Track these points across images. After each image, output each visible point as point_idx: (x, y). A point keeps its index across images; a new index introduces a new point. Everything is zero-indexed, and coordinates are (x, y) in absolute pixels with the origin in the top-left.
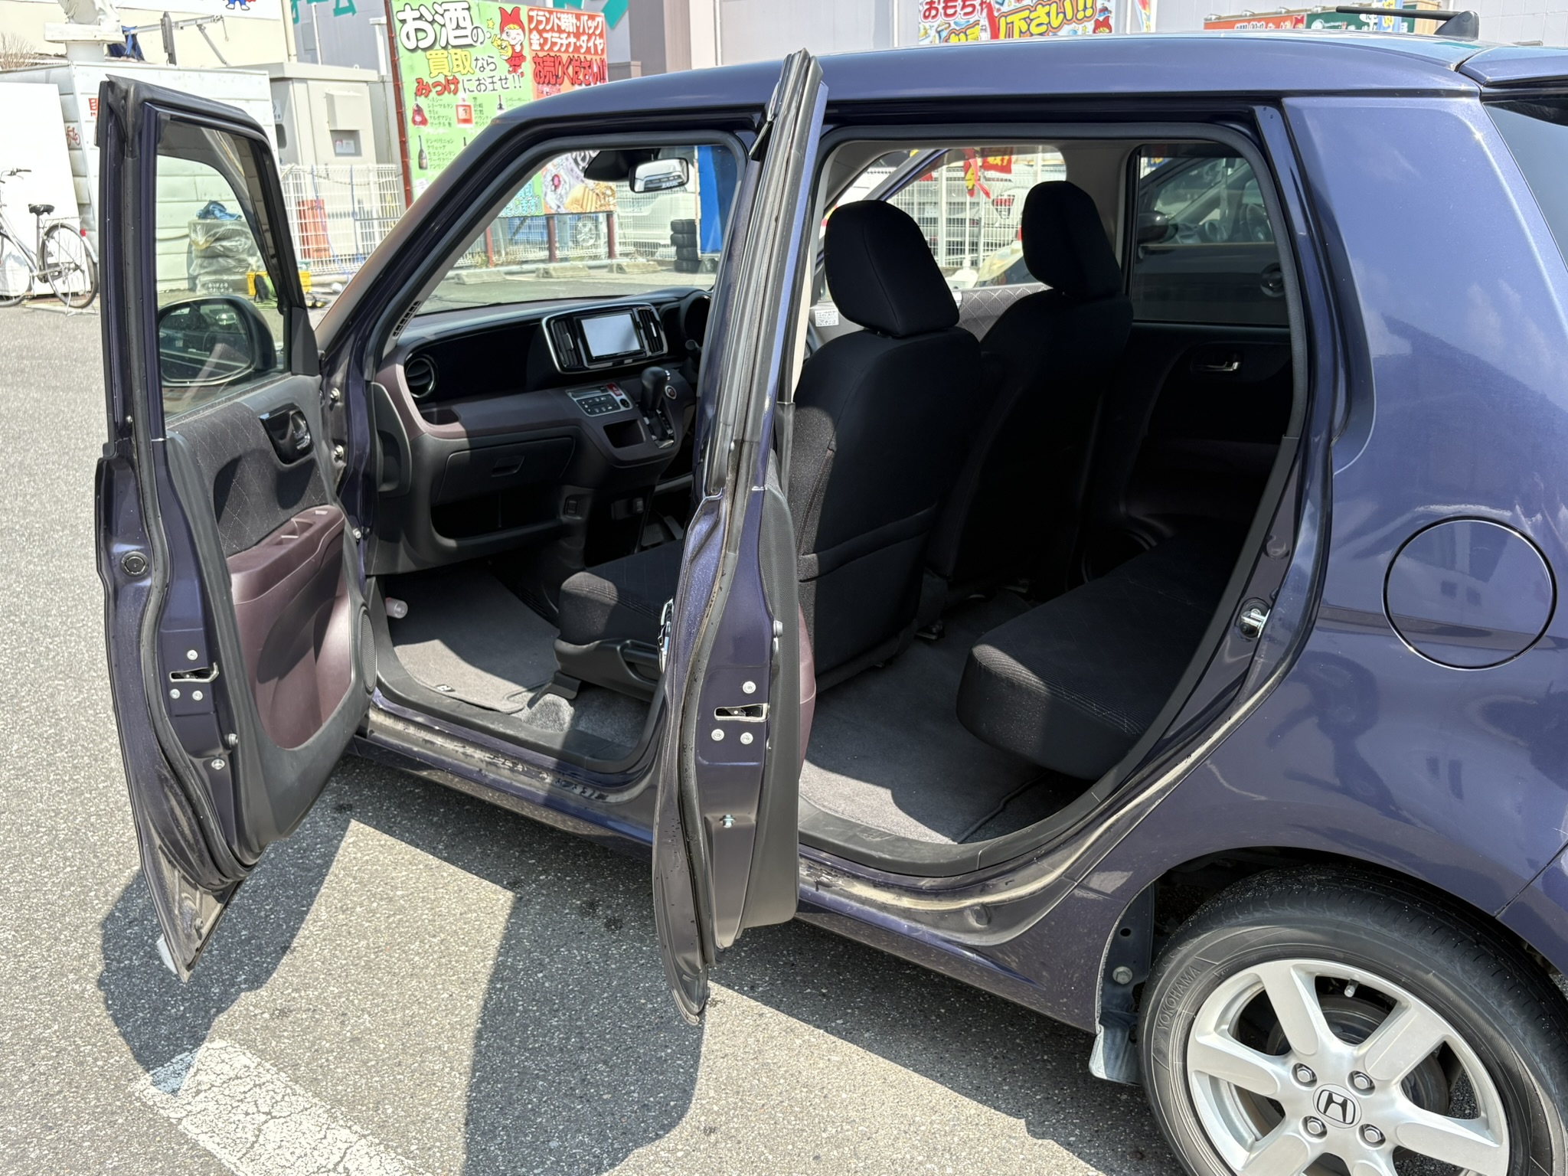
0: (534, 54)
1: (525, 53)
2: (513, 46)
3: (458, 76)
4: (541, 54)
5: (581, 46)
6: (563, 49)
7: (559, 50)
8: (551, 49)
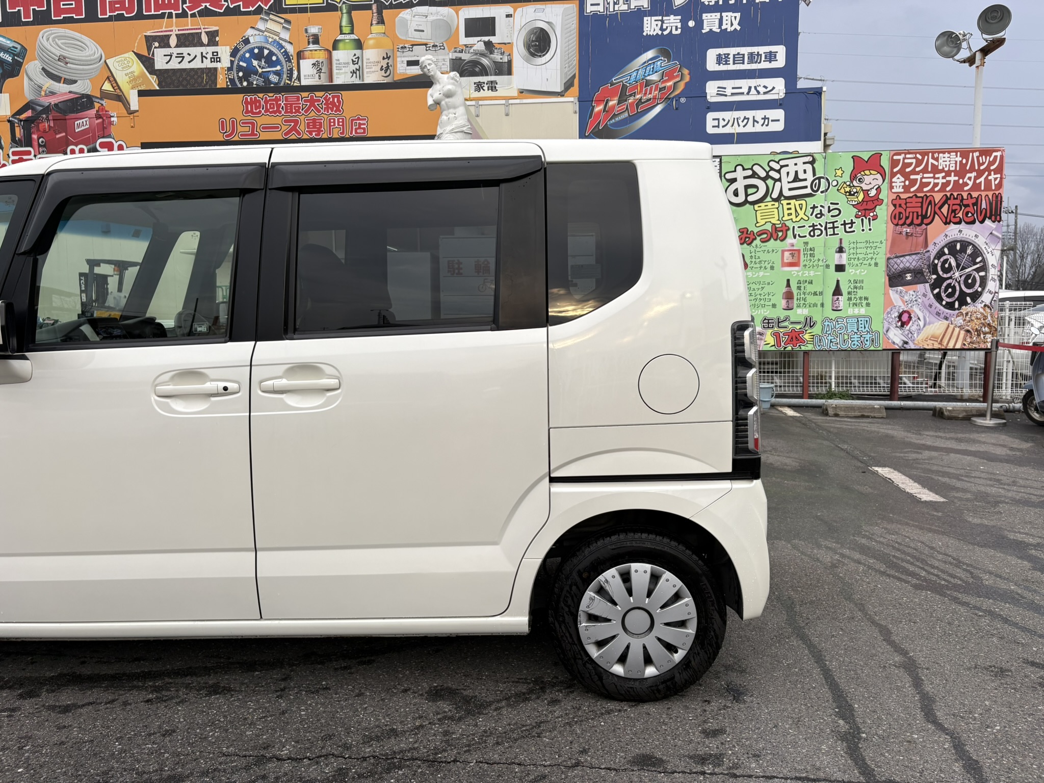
0: (894, 196)
1: (880, 197)
2: (866, 192)
3: (788, 223)
4: (904, 196)
5: (966, 184)
6: (936, 189)
7: (932, 190)
8: (920, 189)
